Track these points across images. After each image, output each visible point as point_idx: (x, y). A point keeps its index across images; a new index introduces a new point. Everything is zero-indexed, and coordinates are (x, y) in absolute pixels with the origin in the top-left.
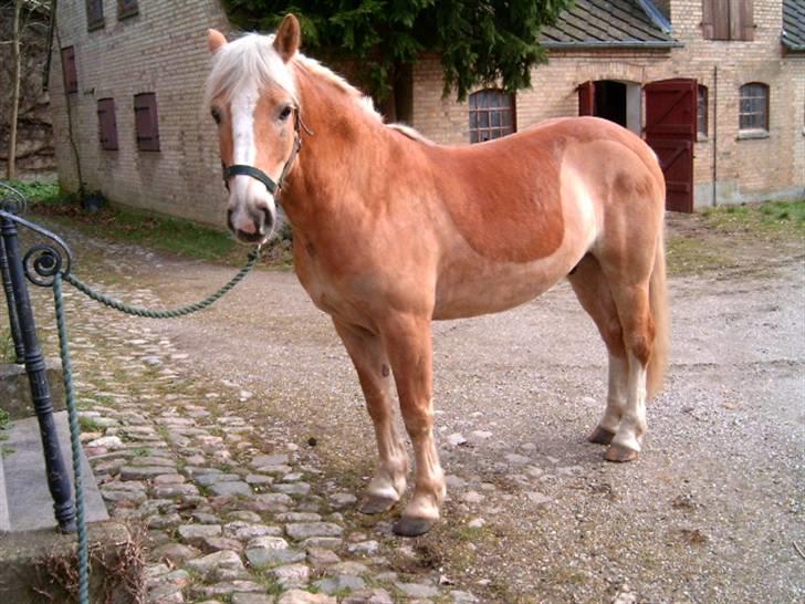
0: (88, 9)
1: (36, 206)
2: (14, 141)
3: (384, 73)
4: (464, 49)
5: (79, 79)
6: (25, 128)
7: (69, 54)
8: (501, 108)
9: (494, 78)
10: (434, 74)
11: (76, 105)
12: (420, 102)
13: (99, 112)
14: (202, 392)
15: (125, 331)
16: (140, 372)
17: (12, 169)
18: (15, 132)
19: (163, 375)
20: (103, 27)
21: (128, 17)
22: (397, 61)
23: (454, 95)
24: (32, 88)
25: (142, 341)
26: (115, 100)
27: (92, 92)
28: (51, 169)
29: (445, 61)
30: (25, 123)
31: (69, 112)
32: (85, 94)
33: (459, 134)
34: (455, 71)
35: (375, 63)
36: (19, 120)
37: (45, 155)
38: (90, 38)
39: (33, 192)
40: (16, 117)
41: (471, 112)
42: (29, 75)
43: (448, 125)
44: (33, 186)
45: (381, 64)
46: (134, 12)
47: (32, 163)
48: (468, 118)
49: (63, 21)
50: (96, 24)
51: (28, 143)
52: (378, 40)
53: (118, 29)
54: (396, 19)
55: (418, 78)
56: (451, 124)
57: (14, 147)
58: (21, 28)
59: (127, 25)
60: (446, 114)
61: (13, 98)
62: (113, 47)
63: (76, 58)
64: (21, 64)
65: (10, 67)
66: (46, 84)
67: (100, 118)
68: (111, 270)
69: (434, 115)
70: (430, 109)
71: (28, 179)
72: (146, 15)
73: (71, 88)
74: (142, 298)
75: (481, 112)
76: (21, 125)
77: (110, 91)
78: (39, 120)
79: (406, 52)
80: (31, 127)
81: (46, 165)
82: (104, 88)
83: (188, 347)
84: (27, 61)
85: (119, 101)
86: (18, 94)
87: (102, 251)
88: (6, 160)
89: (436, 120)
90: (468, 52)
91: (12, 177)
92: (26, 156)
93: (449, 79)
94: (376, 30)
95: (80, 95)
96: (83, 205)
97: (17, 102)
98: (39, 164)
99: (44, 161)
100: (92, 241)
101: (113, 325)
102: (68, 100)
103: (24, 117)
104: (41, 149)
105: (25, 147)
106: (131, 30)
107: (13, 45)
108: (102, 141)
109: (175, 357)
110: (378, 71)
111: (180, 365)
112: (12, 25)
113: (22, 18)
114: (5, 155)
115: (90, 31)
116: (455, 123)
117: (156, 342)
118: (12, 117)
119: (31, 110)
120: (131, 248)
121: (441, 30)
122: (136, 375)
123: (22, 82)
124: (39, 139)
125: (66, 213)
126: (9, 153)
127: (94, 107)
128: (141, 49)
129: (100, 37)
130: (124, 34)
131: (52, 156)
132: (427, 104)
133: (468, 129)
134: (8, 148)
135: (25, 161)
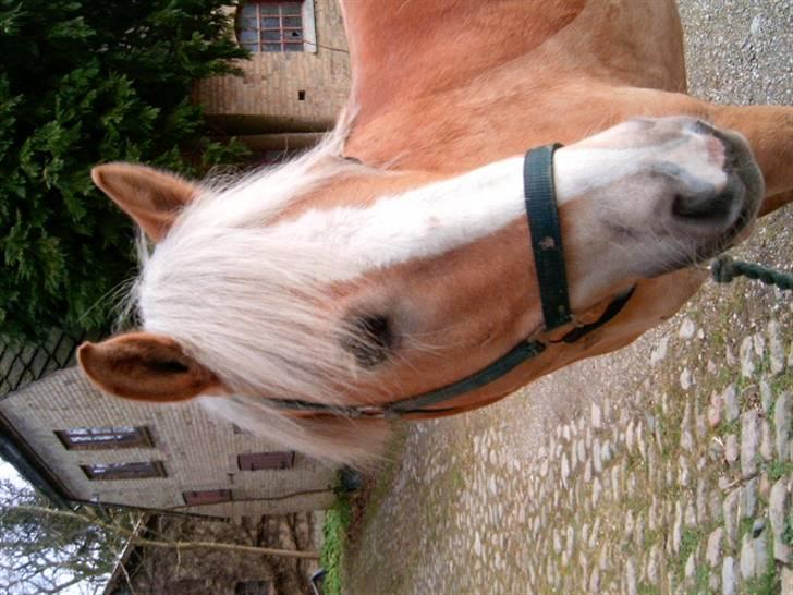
0: (143, 477)
1: (350, 536)
2: (281, 552)
3: (215, 146)
4: (187, 49)
5: (216, 488)
6: (267, 540)
7: (191, 497)
8: (258, 15)
9: (223, 17)
10: (217, 91)
11: (244, 491)
12: (250, 107)
13: (253, 469)
14: (676, 392)
15: (543, 480)
16: (628, 477)
17: (310, 554)
18: (270, 550)
19: (635, 445)
20: (161, 463)
21: (150, 438)
22: (200, 131)
23: (242, 64)
24: (226, 531)
25: (565, 462)
26: (240, 453)
27: (231, 475)
28: (309, 516)
29: (201, 74)
30: (261, 539)
31: (252, 500)
32: (232, 482)
33: (288, 64)
34: (214, 63)
35: (204, 157)
36: (259, 545)
37: (295, 520)
38: (173, 476)
39: (333, 534)
40: (255, 549)
41: (262, 50)
42: (212, 533)
43: (276, 77)
44: (327, 534)
45: (205, 149)
46: (144, 431)
47: (303, 533)
48: (269, 54)
49: (157, 502)
50: (159, 469)
51: (282, 537)
52: (175, 150)
53: (163, 448)
54: (150, 127)
55: (221, 109)
56: (276, 72)
57: (285, 552)
58: (164, 540)
59: (159, 438)
60: (263, 78)
61: (236, 551)
62: (183, 454)
63: (194, 490)
64: (202, 541)
65: (205, 551)
66: (222, 520)
67: (258, 468)
68: (441, 478)
69: (264, 92)
70: (258, 97)
71: (319, 539)
72: (147, 419)
73: (226, 496)
74: (489, 450)
75: (262, 38)
76: (263, 543)
77: (230, 457)
78: (258, 525)
79: (190, 118)
80: (265, 533)
81: (306, 519)
82: (227, 463)
83: (578, 401)
84: (199, 534)
85: (241, 448)
86: (232, 546)
87: (412, 481)
88: (299, 560)
89: (270, 89)
90: (191, 43)
91: (317, 554)
92: (296, 539)
93: (222, 70)
94: (162, 154)
95: (234, 487)
96: (352, 490)
97: (239, 547)
98: (303, 527)
99: (302, 521)
100: (397, 488)
101: (531, 493)
102: (238, 500)
103: (256, 540)
104: (289, 524)
105: (286, 540)
106: (164, 435)
107: (182, 549)
108: (283, 468)
109: (596, 422)
110: (213, 152)
111: (615, 417)
112: (161, 548)
113: (154, 538)
114: (294, 561)
115: (166, 475)
116: (275, 68)
117: (566, 444)
118: (254, 553)
119: (248, 531)
120: (409, 449)
121: (164, 77)
122: (632, 482)
123: (219, 540)
124: (278, 525)
125: (361, 507)
126: (292, 557)
127: (247, 474)
128: (185, 425)
129: (173, 466)
130: (169, 442)
131: (295, 514)
132: (252, 99)
133: (282, 54)
134: (287, 558)
135: (301, 540)
